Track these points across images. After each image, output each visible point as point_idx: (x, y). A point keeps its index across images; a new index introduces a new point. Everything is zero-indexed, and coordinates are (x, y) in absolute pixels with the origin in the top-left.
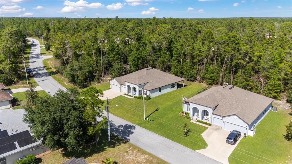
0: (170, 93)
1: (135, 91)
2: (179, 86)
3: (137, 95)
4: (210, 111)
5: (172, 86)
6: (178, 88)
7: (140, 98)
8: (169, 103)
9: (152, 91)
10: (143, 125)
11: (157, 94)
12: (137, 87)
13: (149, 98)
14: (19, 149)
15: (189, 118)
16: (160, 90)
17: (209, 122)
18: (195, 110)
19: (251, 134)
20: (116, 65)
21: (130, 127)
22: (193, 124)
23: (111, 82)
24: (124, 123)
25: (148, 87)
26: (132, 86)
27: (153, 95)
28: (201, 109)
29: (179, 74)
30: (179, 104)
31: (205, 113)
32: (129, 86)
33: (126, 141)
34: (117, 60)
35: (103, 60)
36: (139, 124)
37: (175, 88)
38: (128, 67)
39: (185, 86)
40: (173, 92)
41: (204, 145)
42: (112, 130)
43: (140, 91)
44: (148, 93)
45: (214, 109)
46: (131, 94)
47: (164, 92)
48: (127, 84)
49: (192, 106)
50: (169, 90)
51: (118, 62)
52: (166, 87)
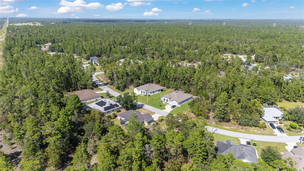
0: (158, 93)
1: (144, 93)
2: (162, 90)
3: (145, 94)
4: (168, 99)
5: (159, 91)
6: (161, 91)
7: (146, 95)
8: (157, 97)
9: (151, 93)
10: (147, 104)
11: (153, 94)
12: (145, 91)
13: (149, 96)
14: (116, 108)
15: (162, 102)
16: (154, 92)
17: (168, 103)
18: (164, 99)
19: (179, 106)
20: (135, 81)
21: (143, 105)
22: (163, 104)
23: (134, 89)
24: (141, 103)
25: (149, 91)
26: (143, 91)
27: (151, 95)
28: (166, 99)
29: (163, 85)
30: (160, 98)
31: (167, 100)
32: (142, 91)
33: (142, 108)
34: (135, 78)
35: (129, 78)
36: (146, 104)
37: (160, 91)
38: (140, 81)
39: (165, 90)
40: (159, 93)
41: (165, 109)
42: (138, 105)
43: (146, 93)
44: (149, 94)
45: (170, 99)
46: (143, 94)
47: (155, 93)
48: (141, 90)
49: (163, 98)
50: (158, 92)
51: (136, 80)
52: (156, 91)
